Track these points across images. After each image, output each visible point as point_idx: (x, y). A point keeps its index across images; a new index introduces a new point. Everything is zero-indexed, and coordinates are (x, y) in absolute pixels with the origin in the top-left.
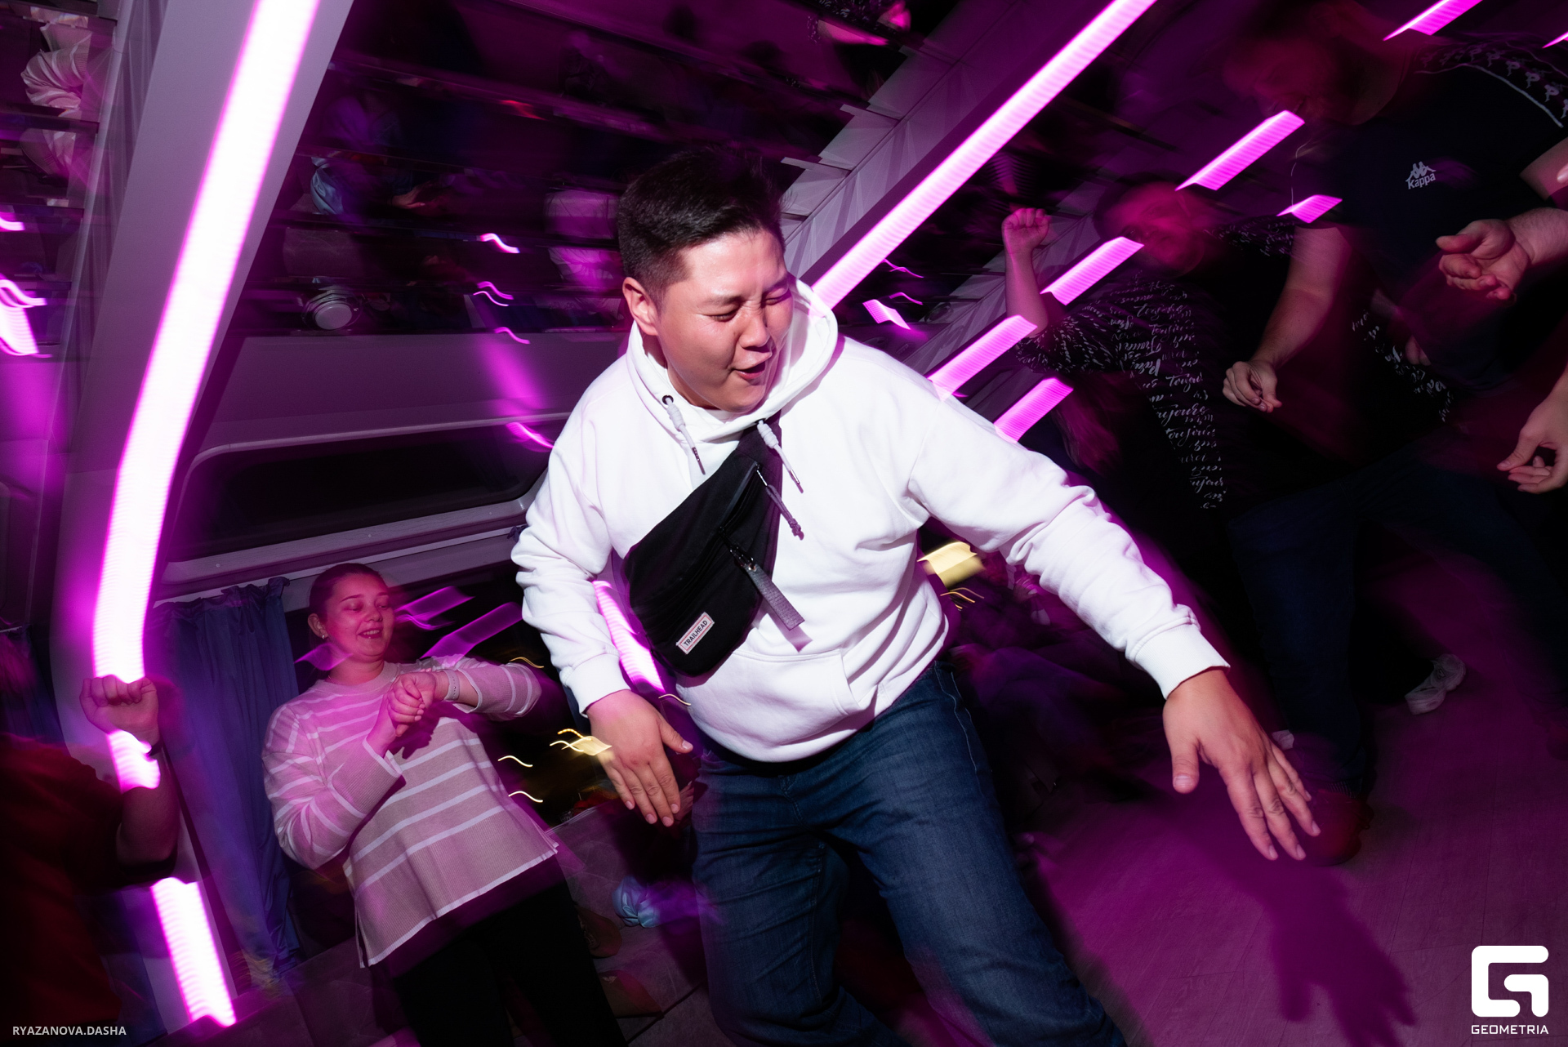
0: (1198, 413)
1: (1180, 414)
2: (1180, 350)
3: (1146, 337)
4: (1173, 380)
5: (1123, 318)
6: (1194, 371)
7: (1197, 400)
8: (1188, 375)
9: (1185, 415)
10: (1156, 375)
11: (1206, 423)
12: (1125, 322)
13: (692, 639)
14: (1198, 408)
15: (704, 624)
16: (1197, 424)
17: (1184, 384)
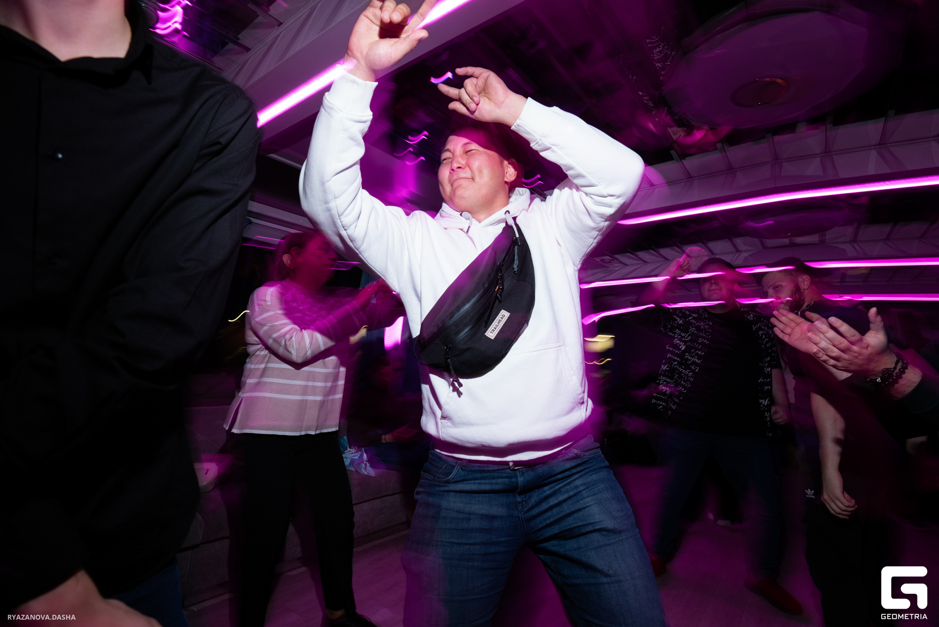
0: (688, 374)
1: (682, 371)
2: (700, 344)
3: (686, 331)
4: (687, 356)
5: (681, 318)
6: (699, 357)
7: (691, 369)
8: (696, 357)
9: (683, 373)
10: (682, 349)
11: (688, 380)
12: (680, 320)
13: (495, 328)
14: (689, 372)
15: (504, 316)
16: (684, 379)
17: (690, 359)
